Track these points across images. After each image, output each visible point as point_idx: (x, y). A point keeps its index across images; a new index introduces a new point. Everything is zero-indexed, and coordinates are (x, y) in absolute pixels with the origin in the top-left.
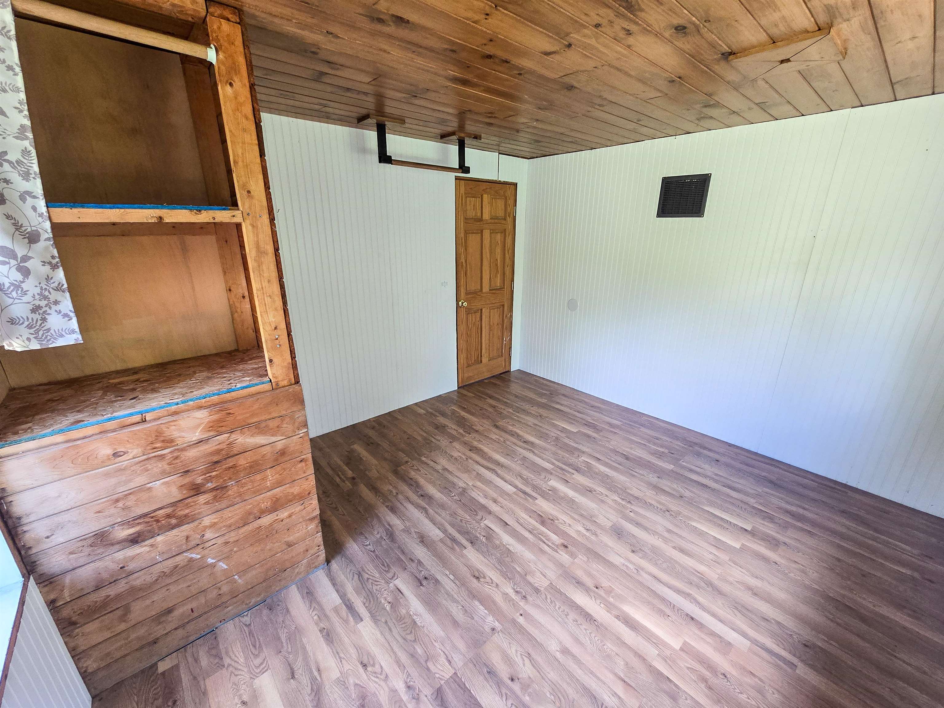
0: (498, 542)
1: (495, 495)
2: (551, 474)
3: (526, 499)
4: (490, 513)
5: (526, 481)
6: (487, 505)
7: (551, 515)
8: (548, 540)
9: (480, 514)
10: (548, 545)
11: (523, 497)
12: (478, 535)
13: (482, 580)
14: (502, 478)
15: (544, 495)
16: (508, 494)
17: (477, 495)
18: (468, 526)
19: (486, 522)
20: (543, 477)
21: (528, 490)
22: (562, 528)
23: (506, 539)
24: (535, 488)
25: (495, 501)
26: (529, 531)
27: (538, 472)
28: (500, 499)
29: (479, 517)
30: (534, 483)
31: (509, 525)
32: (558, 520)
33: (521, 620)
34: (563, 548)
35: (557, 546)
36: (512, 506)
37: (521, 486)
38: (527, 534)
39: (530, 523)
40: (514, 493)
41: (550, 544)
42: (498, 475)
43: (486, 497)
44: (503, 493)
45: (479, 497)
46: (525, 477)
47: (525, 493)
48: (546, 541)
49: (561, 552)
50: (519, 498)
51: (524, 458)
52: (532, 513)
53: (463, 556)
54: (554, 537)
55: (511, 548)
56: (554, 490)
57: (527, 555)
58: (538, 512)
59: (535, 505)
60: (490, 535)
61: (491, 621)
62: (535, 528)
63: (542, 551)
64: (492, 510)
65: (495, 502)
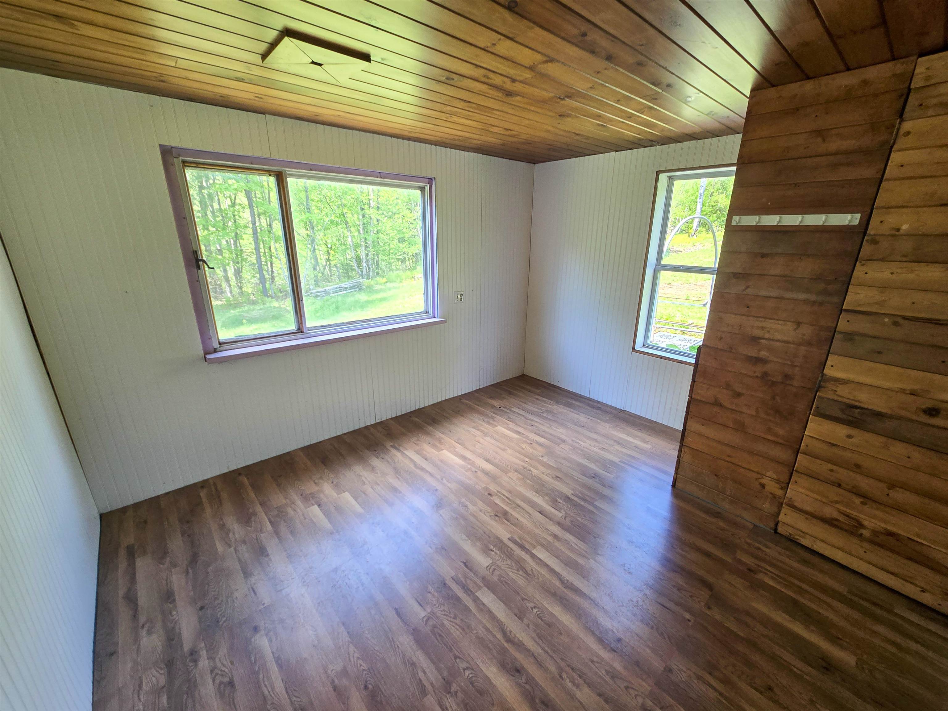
0: (547, 498)
1: (557, 544)
2: (484, 579)
3: (521, 538)
4: (559, 524)
5: (520, 565)
6: (563, 532)
7: (496, 521)
8: (503, 499)
9: (568, 522)
10: (504, 495)
11: (524, 543)
12: (564, 503)
13: (555, 476)
14: (552, 570)
15: (499, 544)
16: (542, 545)
17: (578, 544)
18: (576, 511)
19: (561, 515)
20: (497, 573)
21: (518, 551)
22: (489, 508)
23: (539, 500)
24: (508, 554)
25: (555, 537)
26: (519, 506)
27: (501, 582)
28: (550, 538)
29: (568, 519)
30: (509, 562)
31: (538, 511)
32: (491, 516)
33: (527, 459)
34: (492, 494)
35: (497, 495)
36: (537, 531)
37: (527, 557)
38: (522, 504)
39: (518, 513)
40: (534, 547)
41: (502, 496)
42: (558, 575)
43: (567, 542)
44: (547, 547)
45: (575, 541)
46: (521, 573)
47: (522, 547)
48: (505, 498)
49: (495, 491)
50: (529, 540)
51: (520, 615)
52: (516, 524)
53: (573, 489)
54: (498, 501)
55: (535, 494)
56: (486, 551)
57: (521, 489)
58: (509, 524)
59: (511, 532)
60: (554, 503)
61: (545, 459)
62: (514, 509)
63: (510, 492)
64: (557, 526)
65: (555, 535)
